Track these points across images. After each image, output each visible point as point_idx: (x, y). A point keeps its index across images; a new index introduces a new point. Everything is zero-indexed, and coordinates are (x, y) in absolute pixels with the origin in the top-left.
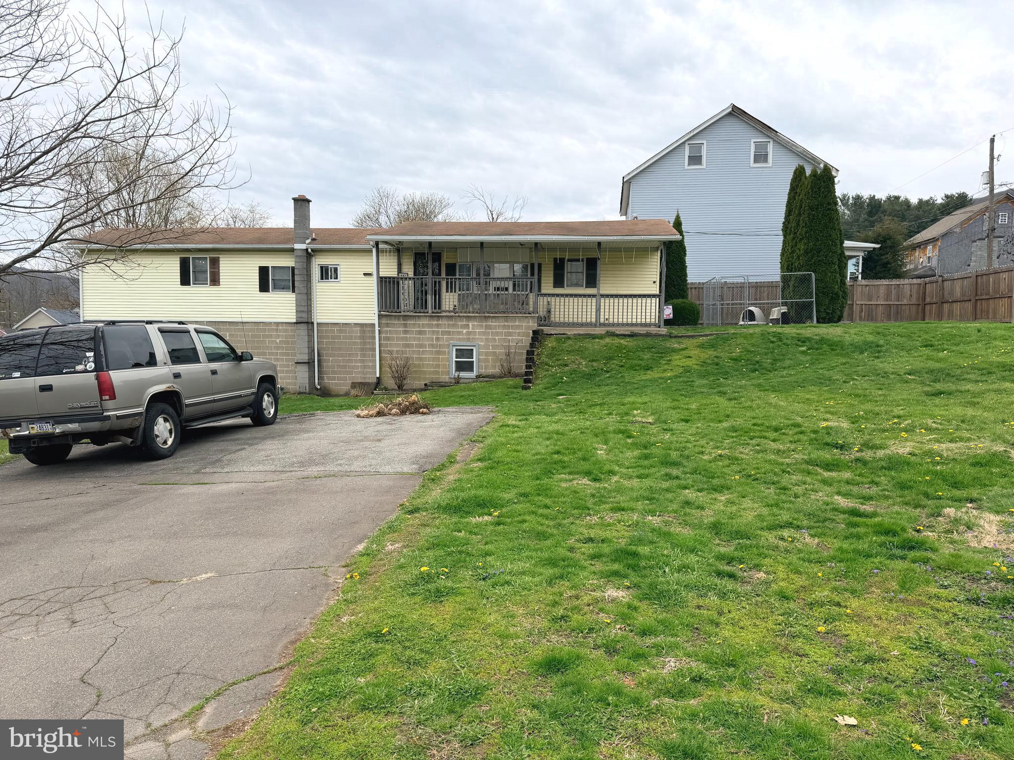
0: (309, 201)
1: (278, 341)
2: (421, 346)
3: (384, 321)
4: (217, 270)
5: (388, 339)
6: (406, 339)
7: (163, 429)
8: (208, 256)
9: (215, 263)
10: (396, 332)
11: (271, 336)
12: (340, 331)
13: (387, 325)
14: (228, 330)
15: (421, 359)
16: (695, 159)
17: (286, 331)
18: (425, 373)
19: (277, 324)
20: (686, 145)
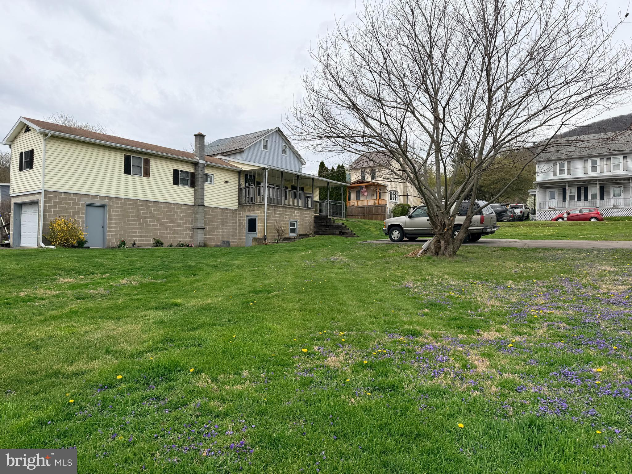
0: (204, 136)
1: (181, 215)
2: (280, 221)
4: (148, 167)
5: (269, 216)
6: (275, 217)
8: (143, 157)
9: (147, 162)
10: (272, 213)
11: (177, 212)
12: (213, 212)
13: (269, 210)
14: (152, 207)
16: (265, 147)
17: (186, 209)
19: (181, 205)
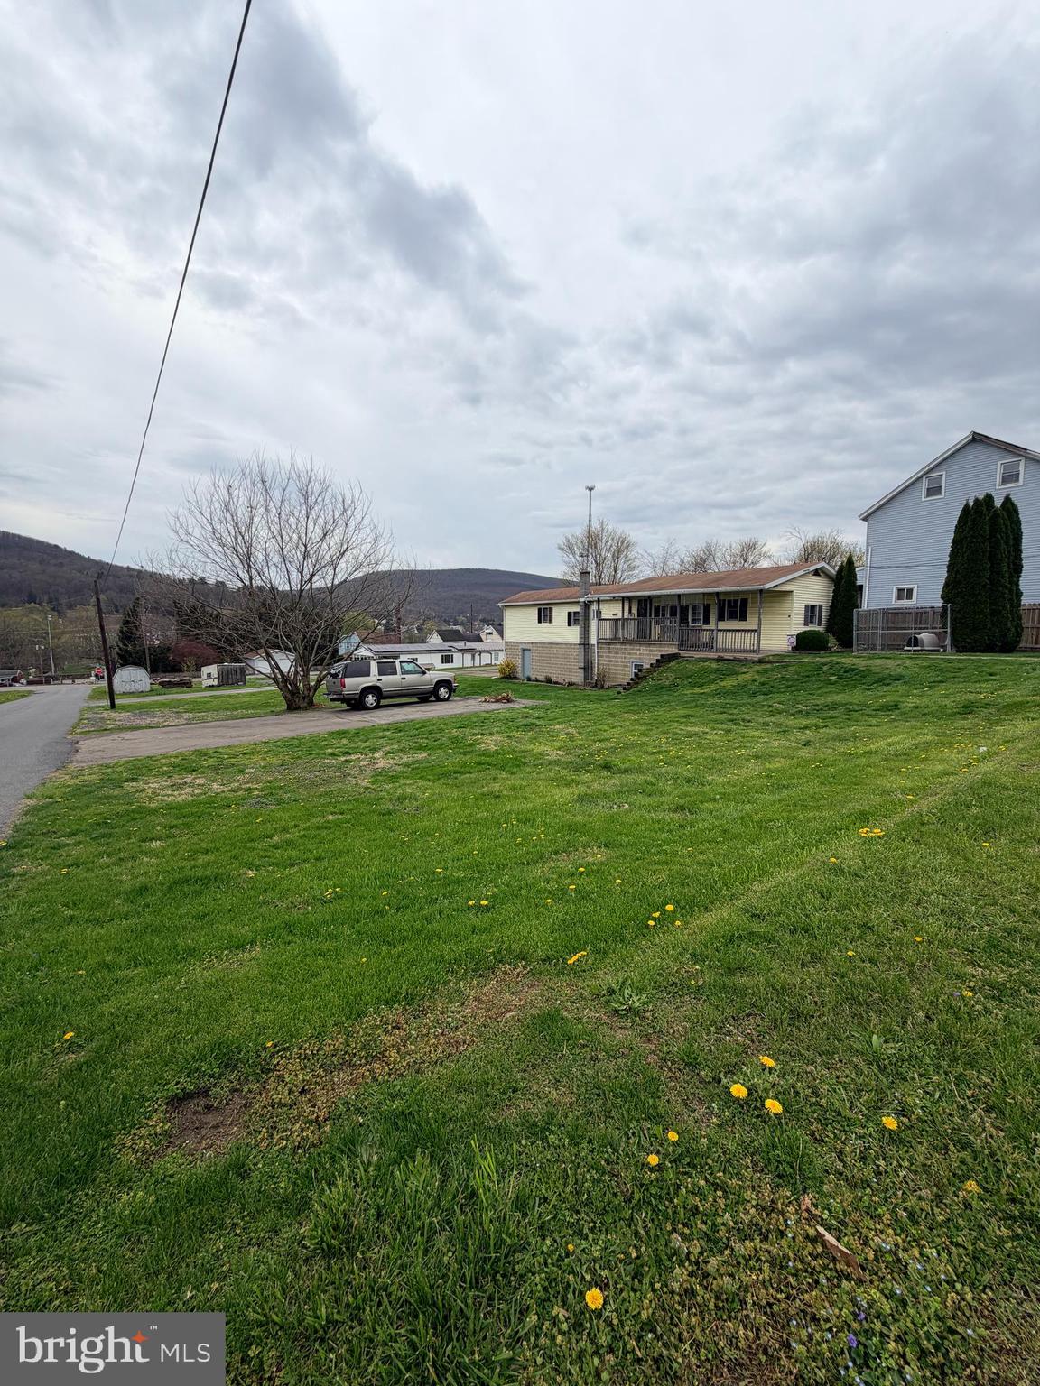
2: (617, 661)
3: (600, 646)
4: (551, 615)
5: (601, 656)
6: (609, 657)
7: (371, 699)
8: (548, 607)
9: (551, 611)
10: (605, 653)
13: (601, 648)
15: (609, 669)
18: (617, 678)
20: (924, 480)
